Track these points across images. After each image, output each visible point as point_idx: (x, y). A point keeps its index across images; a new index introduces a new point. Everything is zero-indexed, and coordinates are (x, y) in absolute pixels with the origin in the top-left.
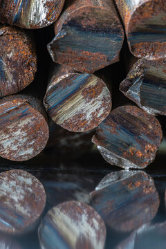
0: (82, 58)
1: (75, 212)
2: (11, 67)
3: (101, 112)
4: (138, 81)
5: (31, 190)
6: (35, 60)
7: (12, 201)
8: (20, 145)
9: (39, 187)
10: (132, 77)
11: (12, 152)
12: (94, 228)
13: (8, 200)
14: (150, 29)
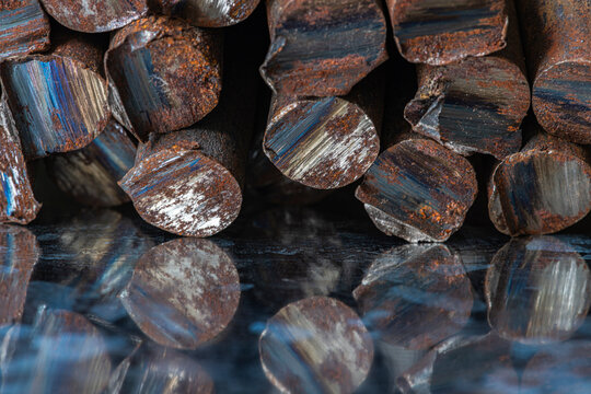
0: (323, 73)
1: (325, 318)
2: (177, 86)
3: (364, 154)
4: (435, 105)
5: (216, 278)
6: (216, 72)
7: (182, 298)
8: (196, 213)
9: (230, 273)
10: (425, 97)
11: (183, 224)
12: (355, 346)
13: (176, 295)
14: (430, 14)
